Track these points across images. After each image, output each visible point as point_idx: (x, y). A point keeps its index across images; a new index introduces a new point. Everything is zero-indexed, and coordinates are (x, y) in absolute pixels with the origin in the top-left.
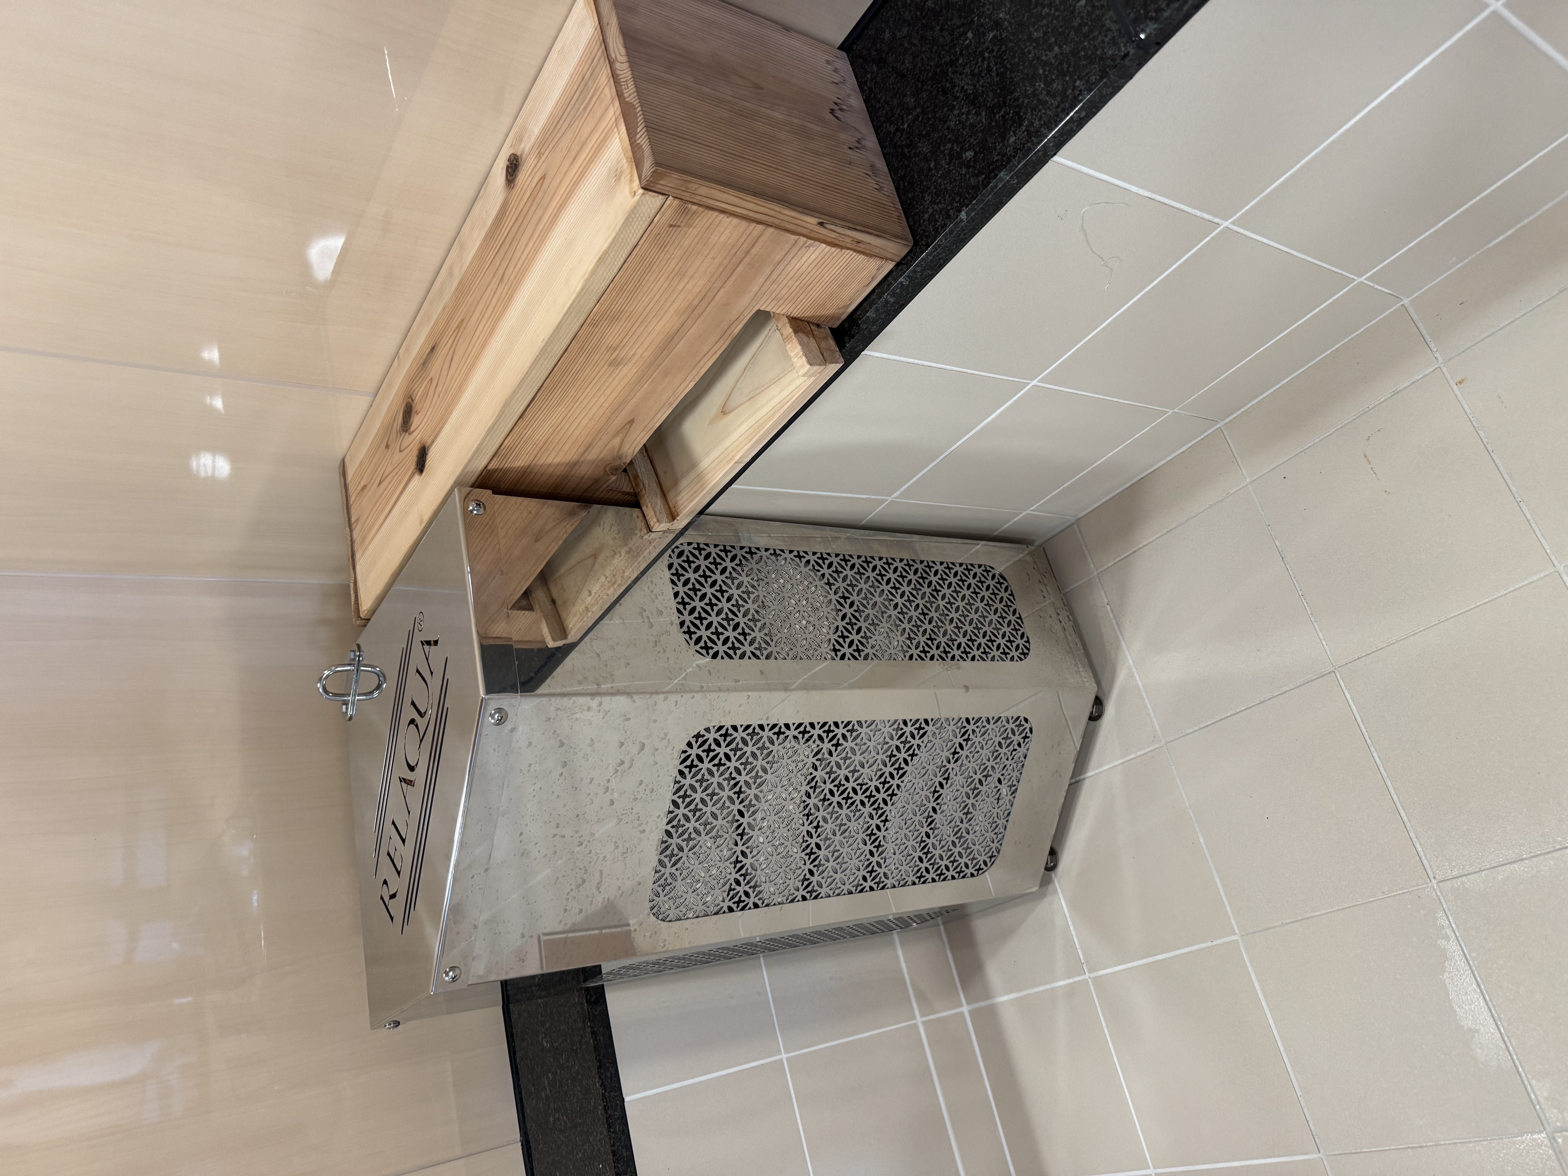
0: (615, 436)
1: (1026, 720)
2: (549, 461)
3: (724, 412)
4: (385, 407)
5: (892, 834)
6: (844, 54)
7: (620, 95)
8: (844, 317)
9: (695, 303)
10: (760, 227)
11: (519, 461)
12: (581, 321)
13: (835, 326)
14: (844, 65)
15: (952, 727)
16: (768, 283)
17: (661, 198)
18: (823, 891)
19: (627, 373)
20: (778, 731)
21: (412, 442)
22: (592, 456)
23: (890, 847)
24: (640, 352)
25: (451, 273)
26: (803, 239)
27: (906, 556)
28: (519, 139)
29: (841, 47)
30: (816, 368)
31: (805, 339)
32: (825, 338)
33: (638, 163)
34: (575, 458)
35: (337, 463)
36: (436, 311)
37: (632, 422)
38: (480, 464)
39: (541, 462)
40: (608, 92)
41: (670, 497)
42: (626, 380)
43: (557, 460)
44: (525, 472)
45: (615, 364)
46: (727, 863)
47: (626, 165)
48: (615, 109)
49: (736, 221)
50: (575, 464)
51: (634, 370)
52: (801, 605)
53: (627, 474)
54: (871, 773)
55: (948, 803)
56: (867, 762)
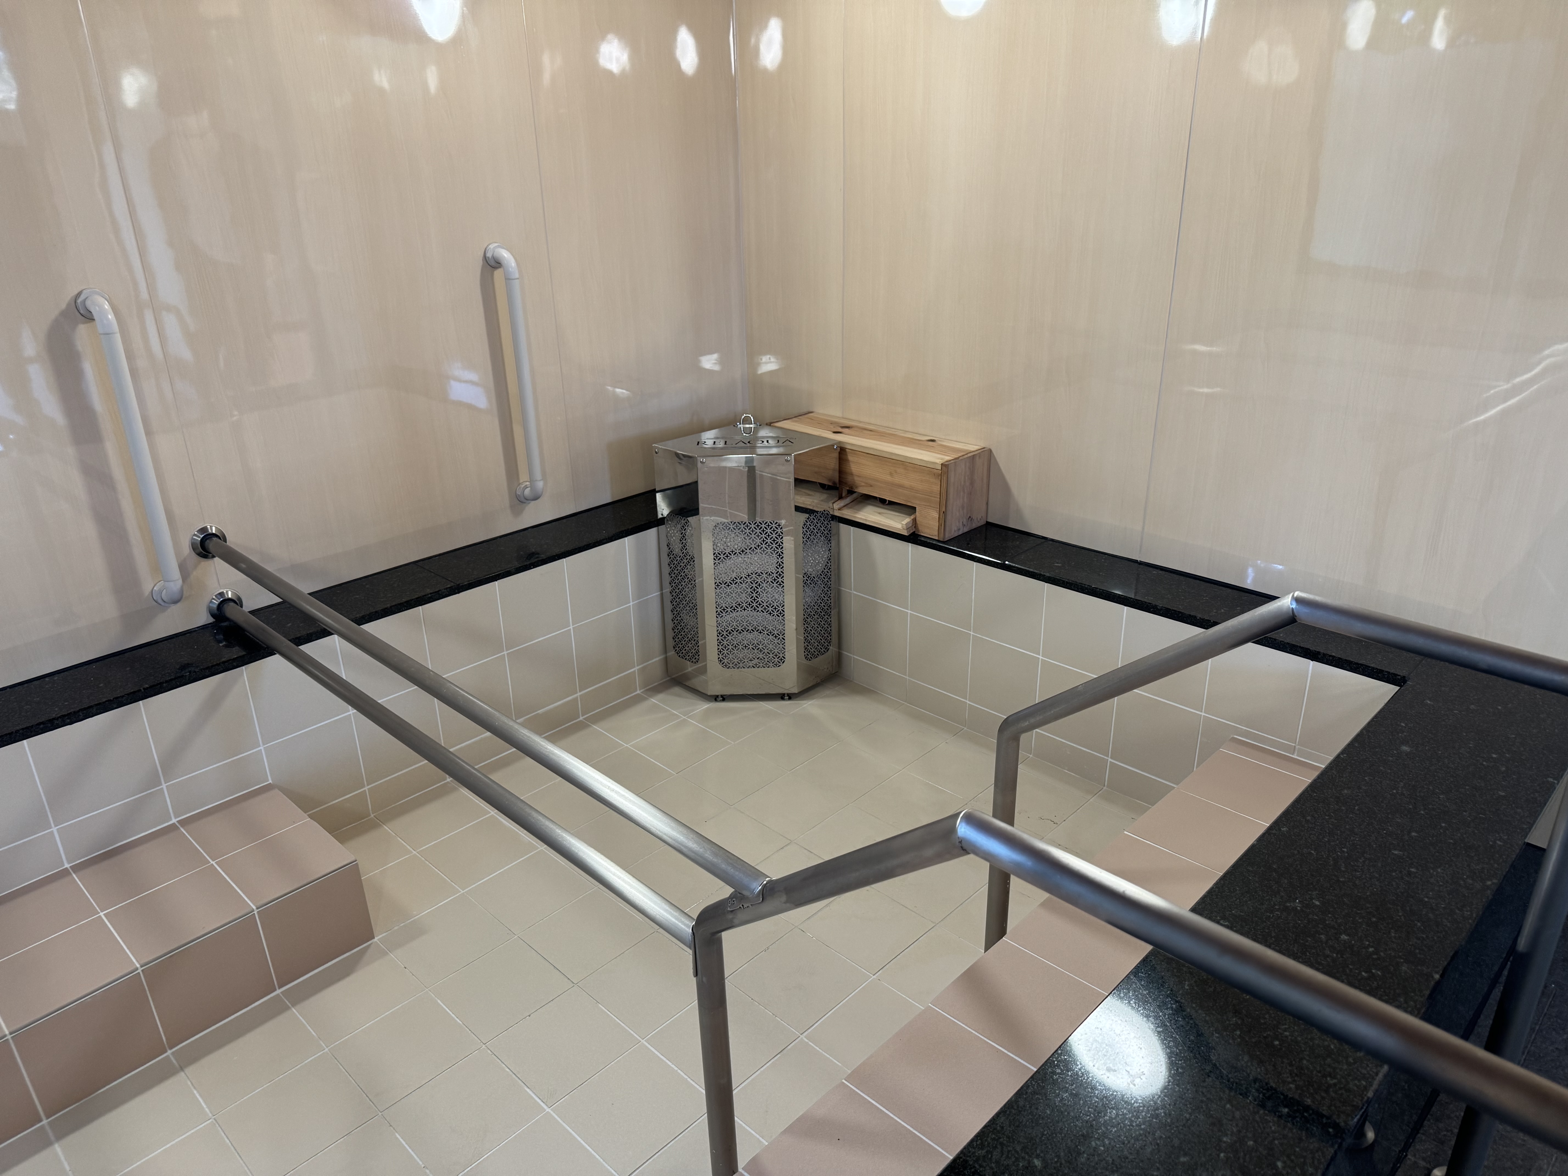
0: (864, 483)
1: (783, 662)
2: (852, 466)
3: (879, 513)
4: (842, 421)
5: (739, 614)
6: (985, 523)
7: (960, 457)
8: (919, 534)
9: (914, 489)
10: (939, 497)
11: (851, 458)
12: (903, 460)
13: (916, 533)
14: (983, 522)
15: (781, 627)
16: (924, 506)
17: (940, 468)
18: (718, 591)
19: (888, 478)
20: (780, 556)
21: (840, 430)
22: (856, 478)
23: (734, 614)
24: (897, 480)
25: (895, 432)
26: (938, 510)
27: (832, 604)
28: (940, 441)
29: (987, 522)
30: (905, 526)
31: (911, 522)
32: (912, 529)
33: (947, 462)
34: (855, 474)
35: (811, 410)
36: (881, 429)
37: (871, 486)
38: (848, 447)
39: (851, 464)
40: (960, 455)
41: (845, 508)
42: (886, 479)
43: (852, 469)
44: (847, 460)
45: (891, 474)
46: (732, 548)
47: (945, 460)
48: (956, 457)
49: (939, 489)
50: (852, 474)
51: (890, 480)
52: (817, 560)
53: (851, 492)
54: (764, 597)
55: (750, 636)
56: (768, 594)
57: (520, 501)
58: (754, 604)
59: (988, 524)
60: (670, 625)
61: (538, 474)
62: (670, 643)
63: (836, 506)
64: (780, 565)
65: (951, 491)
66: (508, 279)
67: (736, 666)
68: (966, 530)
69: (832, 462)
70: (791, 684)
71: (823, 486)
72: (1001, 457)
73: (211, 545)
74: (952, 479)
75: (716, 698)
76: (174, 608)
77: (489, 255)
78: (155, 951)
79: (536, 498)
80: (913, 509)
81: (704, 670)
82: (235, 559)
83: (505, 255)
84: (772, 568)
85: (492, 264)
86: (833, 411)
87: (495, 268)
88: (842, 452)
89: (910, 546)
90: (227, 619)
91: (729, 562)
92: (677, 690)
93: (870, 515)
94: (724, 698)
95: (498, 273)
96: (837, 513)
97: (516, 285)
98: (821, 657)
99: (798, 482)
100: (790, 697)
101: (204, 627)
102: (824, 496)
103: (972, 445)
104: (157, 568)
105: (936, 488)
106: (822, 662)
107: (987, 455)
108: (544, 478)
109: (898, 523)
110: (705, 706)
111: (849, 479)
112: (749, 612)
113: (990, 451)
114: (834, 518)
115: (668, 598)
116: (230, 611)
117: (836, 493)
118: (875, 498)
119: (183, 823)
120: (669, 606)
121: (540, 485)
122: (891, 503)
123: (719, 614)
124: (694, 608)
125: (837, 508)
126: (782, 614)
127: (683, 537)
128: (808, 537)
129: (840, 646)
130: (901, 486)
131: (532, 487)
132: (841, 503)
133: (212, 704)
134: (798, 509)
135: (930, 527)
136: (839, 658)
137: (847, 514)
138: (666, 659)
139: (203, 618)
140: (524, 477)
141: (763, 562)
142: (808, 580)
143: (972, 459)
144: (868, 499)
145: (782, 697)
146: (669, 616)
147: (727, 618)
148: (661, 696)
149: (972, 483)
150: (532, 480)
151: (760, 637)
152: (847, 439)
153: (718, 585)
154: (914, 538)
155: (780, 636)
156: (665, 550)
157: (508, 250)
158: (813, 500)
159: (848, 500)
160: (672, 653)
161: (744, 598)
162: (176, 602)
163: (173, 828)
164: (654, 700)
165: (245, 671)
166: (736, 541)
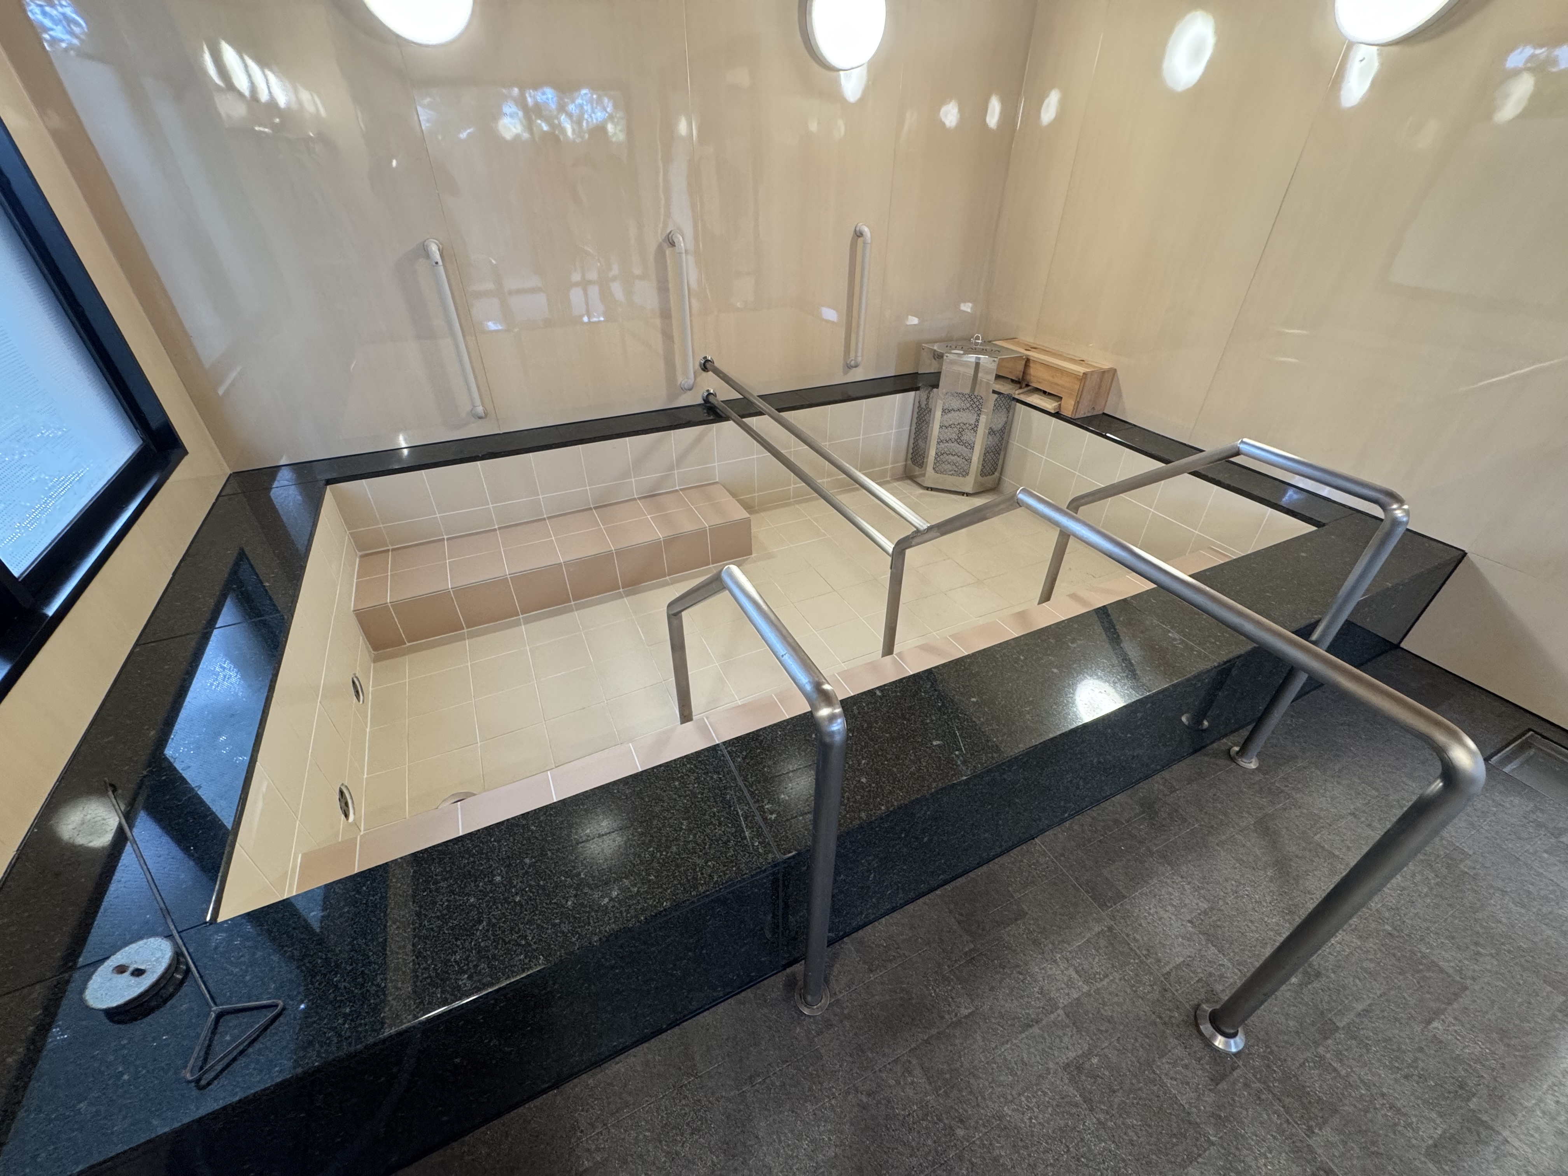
0: (1036, 380)
1: (968, 476)
3: (1041, 399)
4: (1032, 344)
5: (950, 445)
7: (1096, 371)
8: (1061, 413)
9: (1065, 386)
10: (1078, 393)
11: (1031, 365)
13: (1059, 412)
14: (1101, 412)
15: (970, 456)
16: (1068, 397)
17: (1082, 376)
18: (941, 430)
19: (1051, 379)
20: (979, 416)
21: (1030, 349)
22: (1032, 377)
23: (947, 444)
25: (1062, 353)
26: (1075, 400)
28: (1086, 360)
29: (1104, 412)
30: (1053, 408)
31: (1058, 406)
32: (1057, 410)
33: (1087, 373)
34: (1032, 374)
35: (1016, 337)
37: (1040, 383)
38: (1032, 359)
39: (1031, 369)
41: (1022, 394)
42: (1049, 379)
43: (1032, 371)
44: (1029, 367)
45: (1053, 377)
46: (953, 407)
47: (1086, 371)
48: (1094, 370)
49: (1079, 388)
50: (1030, 375)
52: (999, 422)
53: (1027, 385)
54: (964, 438)
55: (952, 458)
56: (967, 436)
57: (849, 367)
58: (959, 441)
59: (1104, 414)
60: (911, 446)
61: (859, 354)
62: (910, 456)
63: (1017, 392)
64: (978, 421)
65: (1086, 389)
66: (865, 243)
67: (942, 473)
68: (1089, 415)
69: (1020, 367)
70: (968, 489)
71: (1012, 381)
72: (1119, 373)
73: (708, 365)
74: (1087, 383)
75: (927, 488)
76: (689, 393)
77: (858, 229)
78: (668, 533)
79: (856, 367)
80: (1061, 398)
81: (924, 475)
82: (718, 372)
83: (866, 230)
84: (973, 422)
85: (859, 234)
86: (1029, 340)
87: (859, 237)
88: (1028, 361)
89: (1054, 419)
90: (710, 402)
91: (950, 415)
92: (909, 482)
93: (1035, 399)
94: (932, 489)
95: (860, 240)
96: (1017, 397)
97: (868, 247)
98: (989, 477)
99: (998, 377)
100: (968, 495)
101: (699, 405)
102: (1011, 386)
103: (1106, 365)
104: (685, 373)
105: (1077, 387)
106: (989, 480)
107: (1114, 371)
108: (862, 356)
109: (1050, 405)
110: (922, 491)
111: (1028, 377)
112: (955, 444)
113: (1115, 370)
114: (1014, 399)
115: (913, 431)
116: (711, 399)
117: (1018, 385)
118: (1040, 390)
119: (681, 490)
120: (913, 436)
121: (859, 359)
122: (1050, 394)
123: (938, 443)
124: (926, 439)
125: (1017, 393)
126: (973, 448)
127: (928, 398)
128: (996, 407)
129: (1001, 474)
130: (1057, 384)
131: (855, 360)
132: (1021, 391)
133: (699, 439)
134: (994, 392)
135: (1068, 412)
136: (1000, 479)
137: (1023, 398)
138: (906, 466)
139: (700, 401)
140: (852, 355)
141: (968, 417)
142: (992, 432)
143: (1104, 372)
144: (1037, 390)
145: (963, 494)
146: (912, 441)
147: (942, 445)
148: (900, 483)
149: (1100, 387)
150: (856, 357)
151: (958, 459)
152: (1033, 354)
153: (941, 427)
154: (1057, 415)
155: (969, 461)
156: (917, 404)
157: (868, 227)
158: (1005, 388)
159: (1026, 389)
160: (909, 462)
161: (954, 436)
162: (690, 389)
163: (677, 491)
164: (896, 484)
165: (715, 426)
166: (956, 403)
